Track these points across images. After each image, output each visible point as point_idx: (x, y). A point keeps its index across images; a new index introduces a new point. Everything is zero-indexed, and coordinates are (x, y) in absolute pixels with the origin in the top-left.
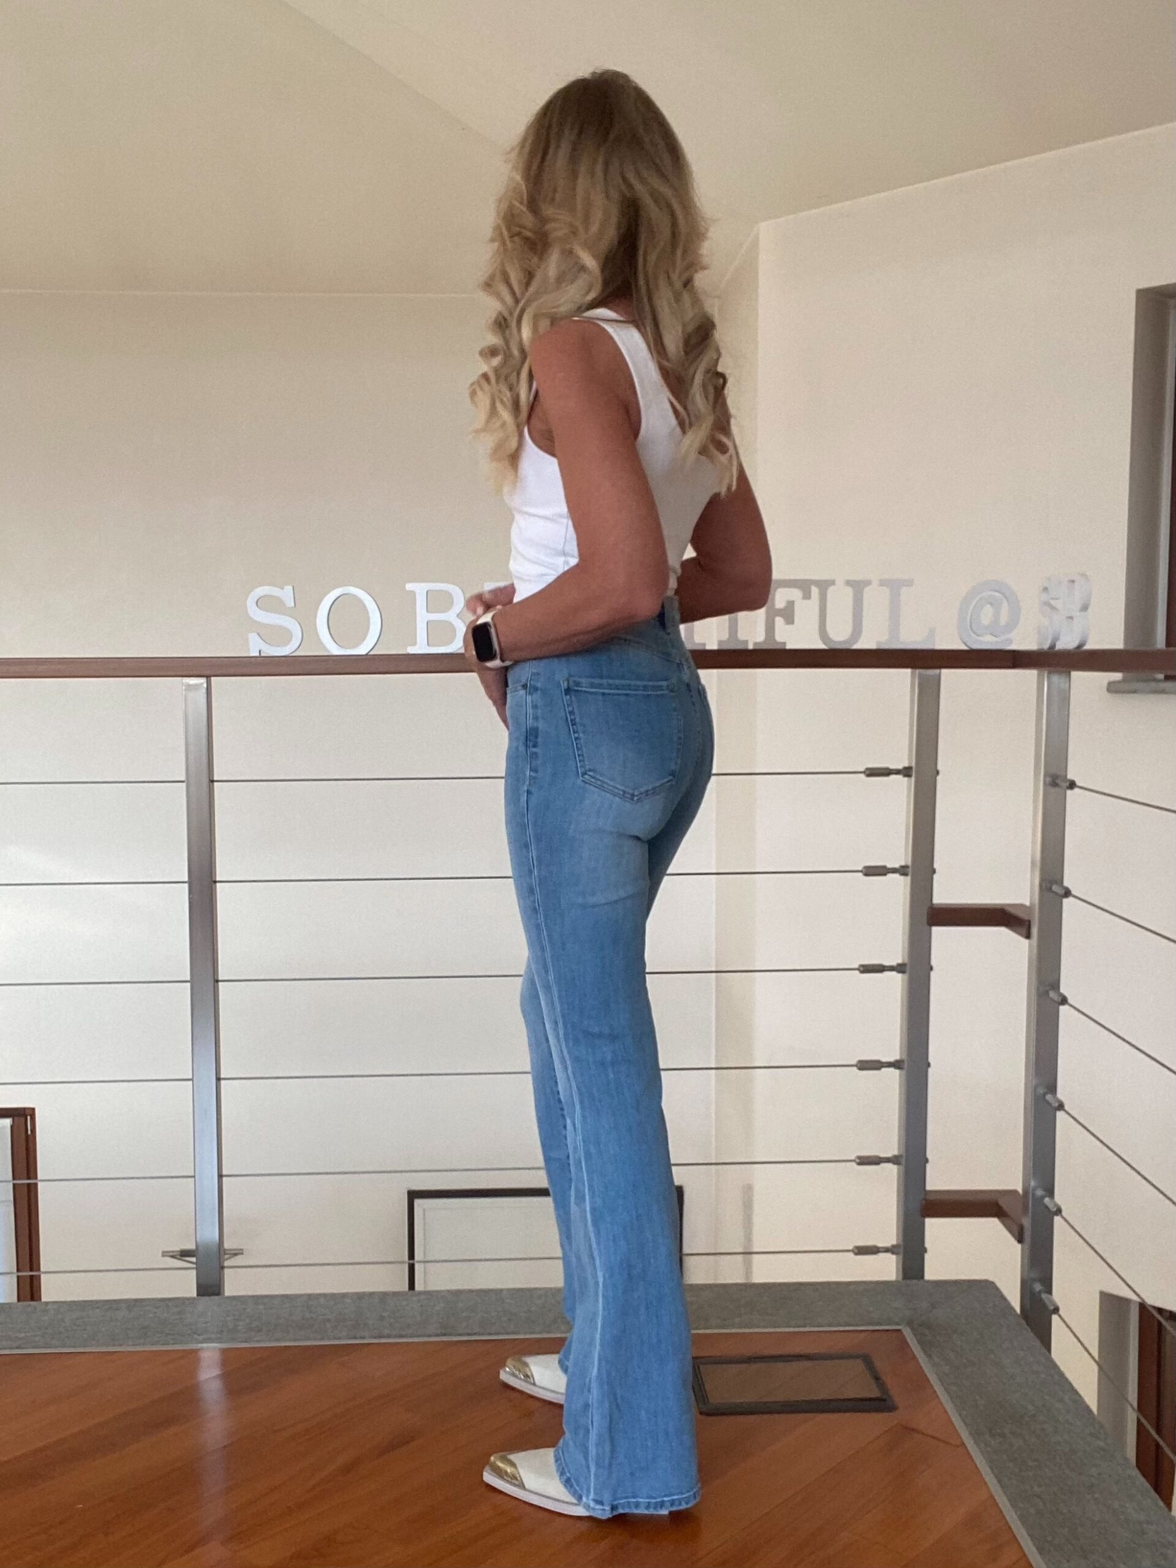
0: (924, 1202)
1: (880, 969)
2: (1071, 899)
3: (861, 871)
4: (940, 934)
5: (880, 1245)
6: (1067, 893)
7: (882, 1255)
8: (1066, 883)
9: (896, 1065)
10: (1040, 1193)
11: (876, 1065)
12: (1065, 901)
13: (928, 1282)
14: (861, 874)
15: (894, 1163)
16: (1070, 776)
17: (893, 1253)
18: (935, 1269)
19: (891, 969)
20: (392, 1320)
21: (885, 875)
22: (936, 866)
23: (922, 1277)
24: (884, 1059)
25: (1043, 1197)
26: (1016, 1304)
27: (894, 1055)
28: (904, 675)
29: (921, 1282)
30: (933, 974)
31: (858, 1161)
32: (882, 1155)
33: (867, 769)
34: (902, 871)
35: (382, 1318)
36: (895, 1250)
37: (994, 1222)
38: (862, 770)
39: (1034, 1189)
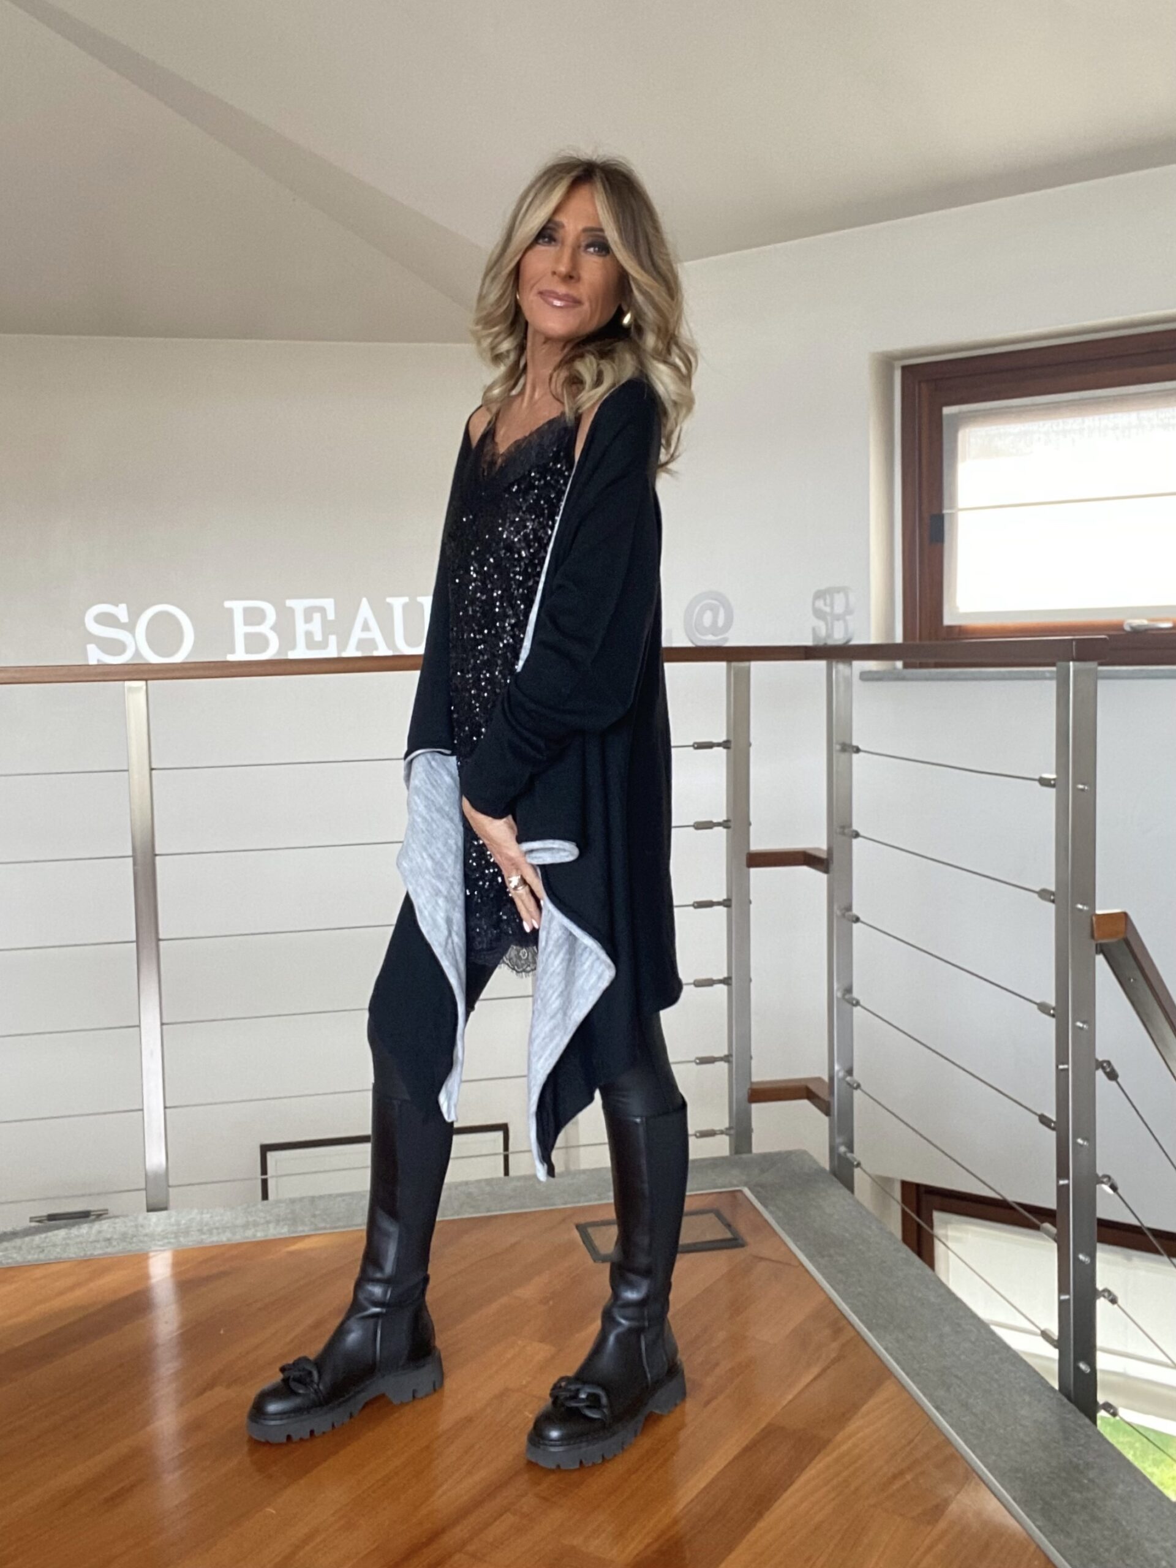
0: (750, 1091)
1: (709, 904)
2: (859, 839)
3: (693, 826)
4: (758, 875)
5: (717, 1128)
6: (857, 835)
7: (718, 1137)
8: (855, 827)
9: (726, 981)
10: (841, 1074)
11: (710, 983)
12: (855, 842)
13: (755, 1154)
14: (692, 829)
15: (725, 1061)
16: (855, 743)
17: (727, 1134)
18: (761, 1144)
19: (719, 904)
20: (325, 1217)
21: (711, 828)
22: (752, 819)
23: (750, 1151)
24: (715, 978)
25: (844, 1078)
26: (825, 1163)
27: (724, 974)
28: (723, 665)
29: (748, 1156)
30: (752, 906)
31: (698, 1061)
32: (716, 1055)
33: (695, 743)
34: (725, 824)
35: (314, 1216)
36: (728, 1132)
37: (805, 1103)
38: (691, 743)
39: (838, 1071)
